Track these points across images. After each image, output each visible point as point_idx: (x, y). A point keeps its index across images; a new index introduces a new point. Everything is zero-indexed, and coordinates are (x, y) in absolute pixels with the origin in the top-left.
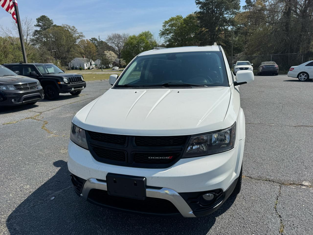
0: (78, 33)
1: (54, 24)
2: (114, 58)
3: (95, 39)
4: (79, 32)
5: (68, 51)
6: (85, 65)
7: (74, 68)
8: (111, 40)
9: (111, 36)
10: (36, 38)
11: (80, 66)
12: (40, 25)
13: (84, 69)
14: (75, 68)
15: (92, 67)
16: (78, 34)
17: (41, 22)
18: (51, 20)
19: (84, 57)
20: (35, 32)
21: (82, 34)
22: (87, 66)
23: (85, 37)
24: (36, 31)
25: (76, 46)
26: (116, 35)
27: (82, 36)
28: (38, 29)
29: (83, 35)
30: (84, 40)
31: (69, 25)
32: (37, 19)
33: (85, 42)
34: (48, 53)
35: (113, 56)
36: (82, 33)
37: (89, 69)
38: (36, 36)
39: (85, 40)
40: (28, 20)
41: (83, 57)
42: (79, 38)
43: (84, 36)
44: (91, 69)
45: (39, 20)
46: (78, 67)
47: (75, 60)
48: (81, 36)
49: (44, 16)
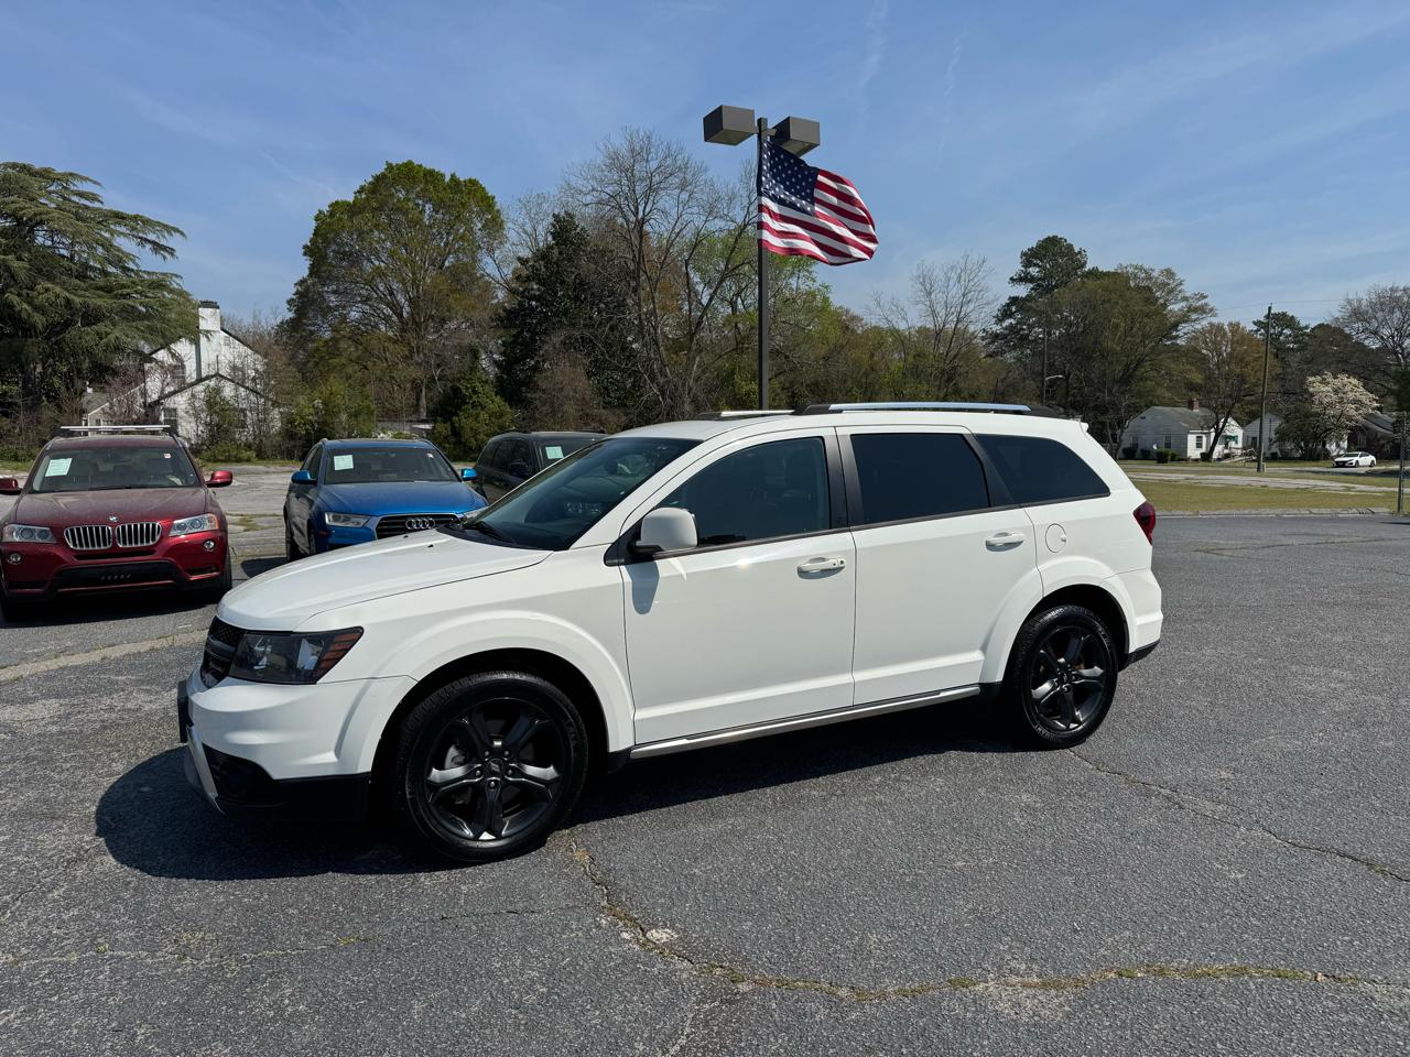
0: (1185, 299)
1: (1088, 267)
2: (1357, 409)
3: (1284, 320)
4: (1187, 294)
5: (1127, 378)
6: (1192, 439)
7: (1135, 451)
8: (1358, 320)
9: (1364, 303)
10: (1006, 328)
11: (1168, 445)
12: (1032, 276)
13: (1180, 460)
14: (1142, 451)
15: (1226, 451)
16: (1184, 304)
17: (1036, 265)
18: (1080, 252)
19: (1196, 404)
20: (1008, 305)
21: (1203, 301)
22: (1199, 445)
23: (1215, 315)
24: (1014, 300)
25: (1163, 356)
26: (1399, 294)
27: (1202, 310)
28: (1022, 291)
29: (1206, 304)
30: (1220, 328)
31: (1146, 267)
32: (1024, 254)
33: (1225, 334)
34: (1024, 388)
35: (1355, 401)
36: (1205, 297)
37: (1206, 457)
38: (1007, 322)
39: (1226, 327)
40: (969, 266)
41: (1191, 405)
42: (1186, 322)
43: (1211, 310)
44: (1219, 459)
45: (1029, 258)
46: (1155, 447)
47: (1148, 418)
48: (1195, 310)
49: (1055, 238)
